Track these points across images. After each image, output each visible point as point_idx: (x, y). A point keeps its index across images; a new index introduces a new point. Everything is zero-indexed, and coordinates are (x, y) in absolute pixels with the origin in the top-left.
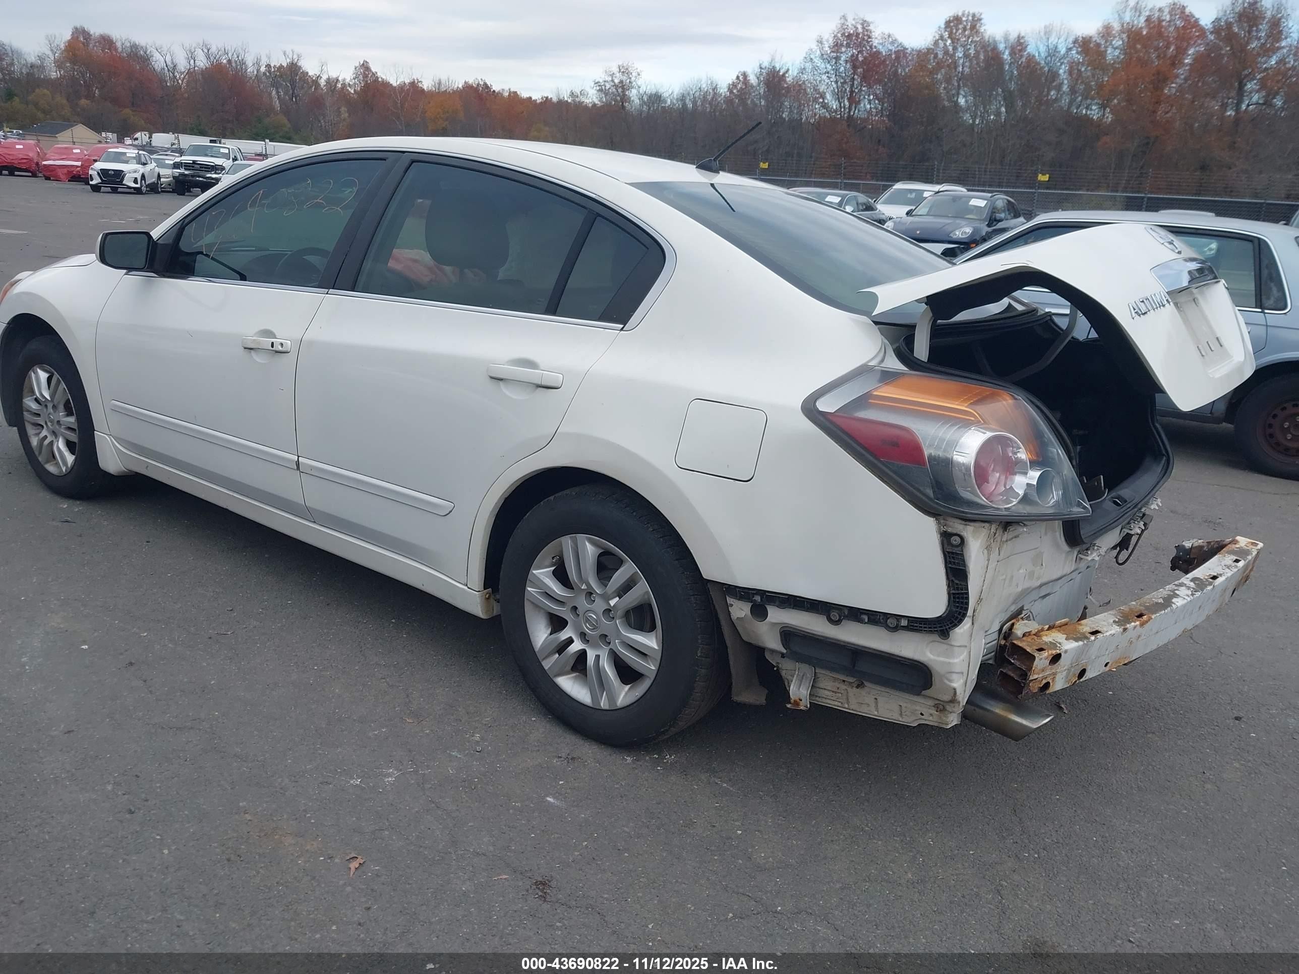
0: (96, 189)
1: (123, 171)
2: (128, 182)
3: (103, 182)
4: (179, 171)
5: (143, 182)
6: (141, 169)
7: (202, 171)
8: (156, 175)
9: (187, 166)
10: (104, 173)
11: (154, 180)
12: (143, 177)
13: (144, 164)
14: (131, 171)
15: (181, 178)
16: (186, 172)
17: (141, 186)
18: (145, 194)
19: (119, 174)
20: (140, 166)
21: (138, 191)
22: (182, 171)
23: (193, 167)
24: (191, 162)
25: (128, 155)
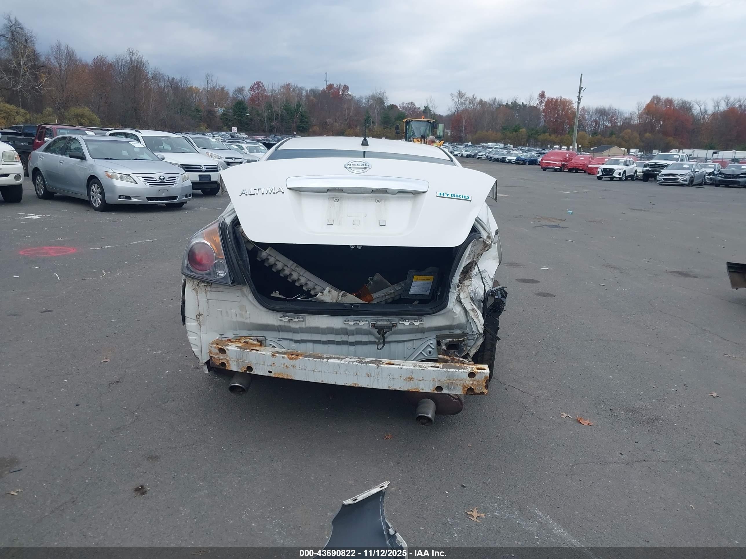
0: (600, 178)
1: (614, 169)
2: (616, 175)
3: (603, 175)
4: (646, 168)
5: (624, 174)
6: (625, 168)
7: (659, 168)
8: (634, 171)
9: (651, 166)
10: (605, 170)
11: (632, 173)
12: (625, 172)
13: (627, 165)
14: (618, 169)
15: (646, 172)
16: (650, 169)
17: (622, 177)
18: (624, 181)
19: (612, 171)
20: (625, 166)
21: (621, 179)
22: (648, 168)
23: (654, 166)
24: (654, 163)
25: (620, 161)
